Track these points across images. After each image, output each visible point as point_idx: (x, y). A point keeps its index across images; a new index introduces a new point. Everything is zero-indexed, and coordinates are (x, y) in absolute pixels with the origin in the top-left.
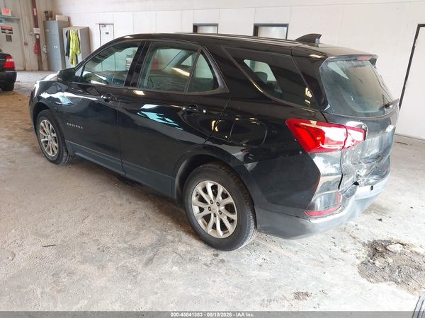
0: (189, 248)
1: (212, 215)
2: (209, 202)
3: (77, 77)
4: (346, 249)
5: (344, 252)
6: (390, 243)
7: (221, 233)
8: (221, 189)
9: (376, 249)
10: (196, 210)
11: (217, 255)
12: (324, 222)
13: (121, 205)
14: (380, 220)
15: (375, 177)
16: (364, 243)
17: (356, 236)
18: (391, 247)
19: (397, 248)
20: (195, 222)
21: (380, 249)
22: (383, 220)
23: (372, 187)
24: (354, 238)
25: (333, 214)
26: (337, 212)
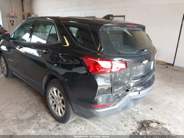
0: (46, 121)
1: (57, 105)
2: (55, 98)
3: (12, 38)
4: (127, 125)
5: (126, 126)
6: (152, 122)
7: (60, 114)
8: (59, 92)
9: (143, 125)
10: (51, 102)
11: (58, 125)
12: (104, 111)
13: (25, 98)
14: (151, 109)
15: (142, 87)
16: (138, 121)
17: (135, 117)
18: (151, 125)
19: (154, 125)
20: (51, 108)
21: (145, 125)
22: (153, 109)
23: (139, 92)
24: (134, 118)
25: (108, 107)
26: (111, 106)
